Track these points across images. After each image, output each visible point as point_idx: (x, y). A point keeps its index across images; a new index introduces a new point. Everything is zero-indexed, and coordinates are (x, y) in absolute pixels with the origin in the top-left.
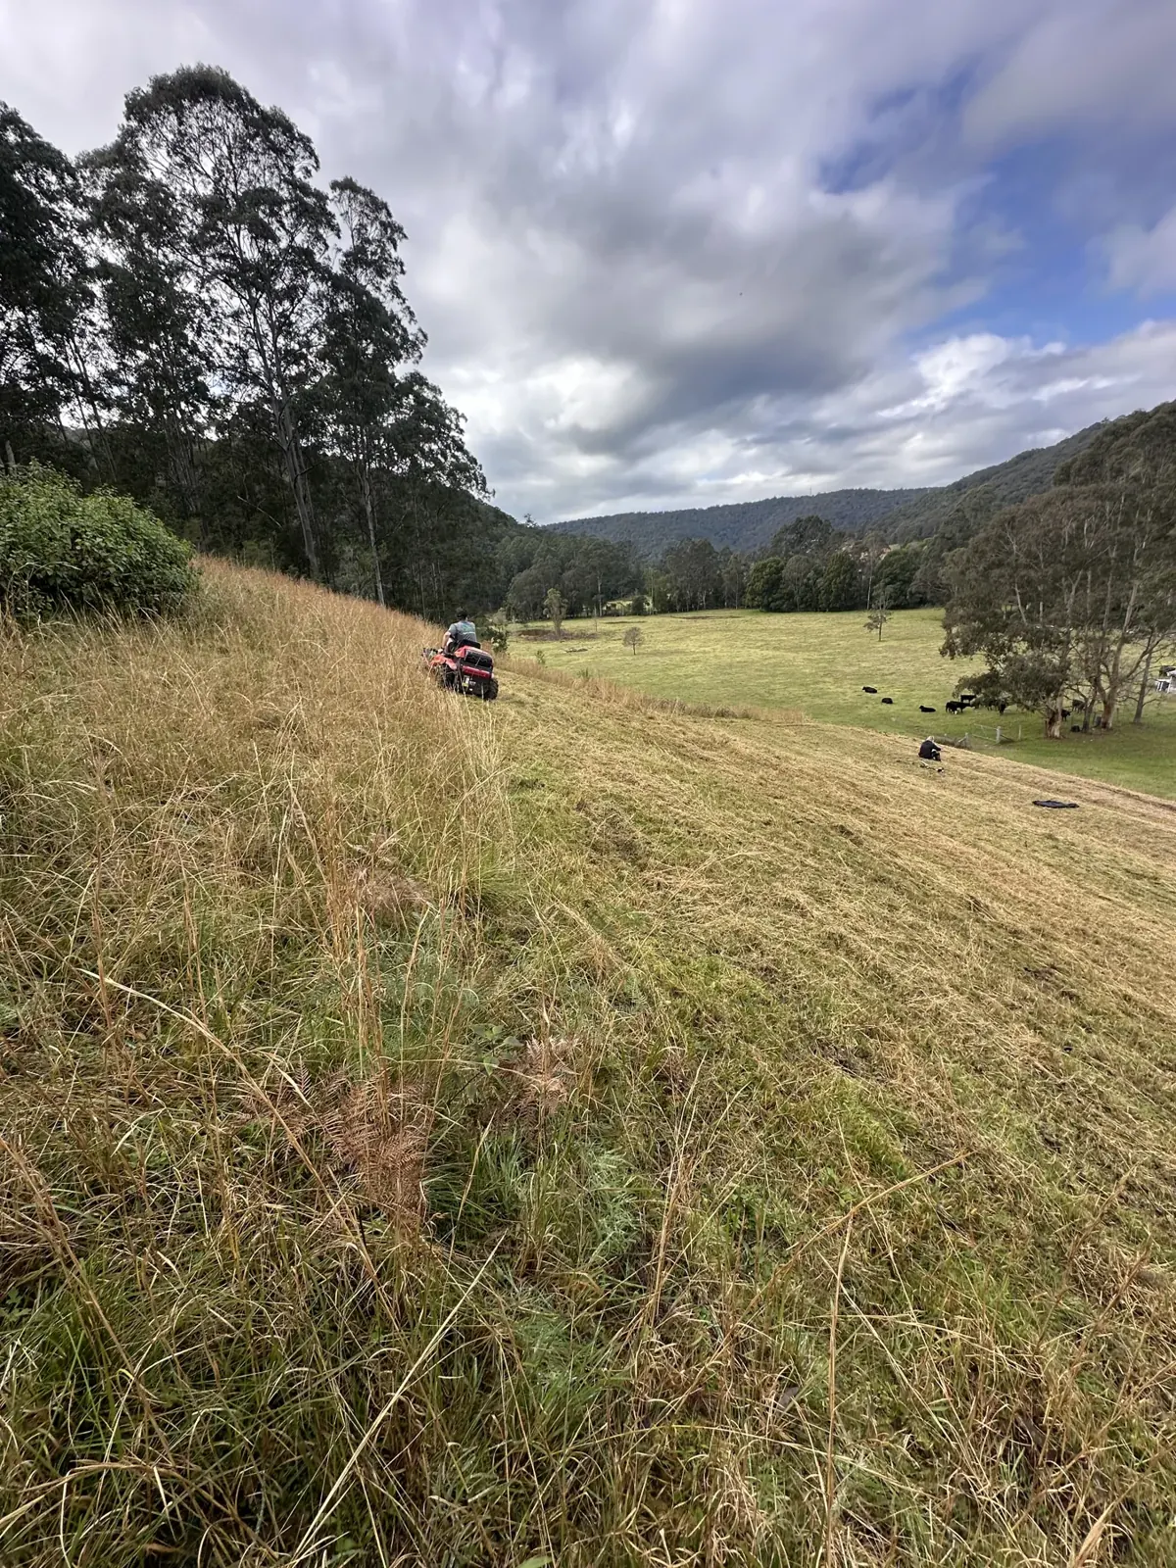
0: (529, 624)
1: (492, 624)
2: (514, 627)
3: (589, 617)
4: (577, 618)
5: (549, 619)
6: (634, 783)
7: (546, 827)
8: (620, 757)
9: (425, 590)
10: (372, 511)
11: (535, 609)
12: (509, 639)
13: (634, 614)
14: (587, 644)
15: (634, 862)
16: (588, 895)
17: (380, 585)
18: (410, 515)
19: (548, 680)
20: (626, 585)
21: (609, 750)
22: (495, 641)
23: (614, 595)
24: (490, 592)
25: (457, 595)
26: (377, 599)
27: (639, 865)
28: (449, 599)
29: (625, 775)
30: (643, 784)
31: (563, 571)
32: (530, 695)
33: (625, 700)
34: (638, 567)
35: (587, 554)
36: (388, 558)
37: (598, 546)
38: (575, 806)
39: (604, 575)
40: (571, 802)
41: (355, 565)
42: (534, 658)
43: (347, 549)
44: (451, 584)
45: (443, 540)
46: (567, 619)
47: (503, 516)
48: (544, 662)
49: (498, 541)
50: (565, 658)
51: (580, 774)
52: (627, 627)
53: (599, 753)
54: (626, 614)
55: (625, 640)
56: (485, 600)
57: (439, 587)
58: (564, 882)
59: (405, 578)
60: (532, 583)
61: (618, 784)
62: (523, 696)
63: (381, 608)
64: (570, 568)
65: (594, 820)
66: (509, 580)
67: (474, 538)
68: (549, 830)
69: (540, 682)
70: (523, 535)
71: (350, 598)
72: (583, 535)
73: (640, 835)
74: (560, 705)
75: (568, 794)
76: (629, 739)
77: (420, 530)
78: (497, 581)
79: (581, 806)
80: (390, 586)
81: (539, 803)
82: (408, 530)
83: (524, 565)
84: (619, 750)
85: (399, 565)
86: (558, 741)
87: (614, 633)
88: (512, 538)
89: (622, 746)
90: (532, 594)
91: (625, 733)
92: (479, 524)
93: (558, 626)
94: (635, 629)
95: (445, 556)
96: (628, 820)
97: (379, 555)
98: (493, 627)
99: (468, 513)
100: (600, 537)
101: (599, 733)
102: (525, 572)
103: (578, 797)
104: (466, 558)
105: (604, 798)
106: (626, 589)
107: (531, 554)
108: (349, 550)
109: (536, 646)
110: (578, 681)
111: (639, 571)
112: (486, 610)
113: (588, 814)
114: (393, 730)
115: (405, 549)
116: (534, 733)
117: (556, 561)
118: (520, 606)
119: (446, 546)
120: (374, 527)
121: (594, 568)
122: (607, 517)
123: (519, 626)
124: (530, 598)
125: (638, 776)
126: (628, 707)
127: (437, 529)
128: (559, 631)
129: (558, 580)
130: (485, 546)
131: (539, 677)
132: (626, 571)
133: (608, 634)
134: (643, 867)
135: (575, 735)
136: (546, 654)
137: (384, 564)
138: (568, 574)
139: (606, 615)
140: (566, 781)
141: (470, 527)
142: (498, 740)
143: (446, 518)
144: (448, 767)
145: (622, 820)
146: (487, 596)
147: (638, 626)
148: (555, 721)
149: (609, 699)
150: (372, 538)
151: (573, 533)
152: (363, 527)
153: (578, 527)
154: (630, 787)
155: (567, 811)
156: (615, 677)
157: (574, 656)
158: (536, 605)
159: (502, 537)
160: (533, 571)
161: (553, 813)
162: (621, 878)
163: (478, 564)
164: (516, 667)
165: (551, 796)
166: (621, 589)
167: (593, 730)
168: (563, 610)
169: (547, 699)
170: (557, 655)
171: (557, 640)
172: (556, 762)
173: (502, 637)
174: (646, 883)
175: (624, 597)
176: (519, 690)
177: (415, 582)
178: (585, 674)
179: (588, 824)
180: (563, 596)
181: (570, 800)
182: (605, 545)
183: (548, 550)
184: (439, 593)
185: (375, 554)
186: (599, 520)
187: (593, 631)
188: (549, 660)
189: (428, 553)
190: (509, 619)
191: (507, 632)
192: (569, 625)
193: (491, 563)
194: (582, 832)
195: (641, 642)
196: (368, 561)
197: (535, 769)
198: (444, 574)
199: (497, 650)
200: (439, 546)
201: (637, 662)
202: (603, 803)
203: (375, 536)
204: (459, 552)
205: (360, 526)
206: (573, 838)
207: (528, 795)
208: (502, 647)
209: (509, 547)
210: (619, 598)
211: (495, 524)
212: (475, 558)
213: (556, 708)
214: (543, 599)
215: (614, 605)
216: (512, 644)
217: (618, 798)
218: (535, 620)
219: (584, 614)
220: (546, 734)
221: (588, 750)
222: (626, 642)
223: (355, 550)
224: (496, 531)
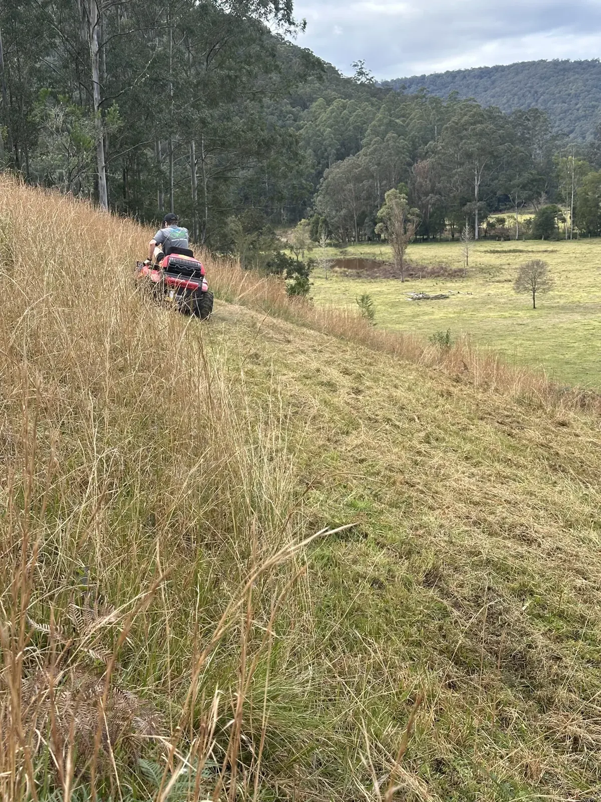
0: (350, 249)
1: (286, 246)
2: (324, 252)
3: (454, 240)
4: (435, 241)
5: (384, 242)
6: (530, 541)
7: (369, 612)
8: (503, 491)
9: (177, 185)
10: (100, 51)
11: (360, 224)
12: (315, 272)
13: (537, 237)
14: (450, 286)
15: (528, 693)
16: (444, 749)
17: (103, 175)
18: (161, 59)
19: (376, 346)
20: (524, 187)
21: (484, 478)
22: (289, 276)
23: (503, 202)
24: (285, 192)
25: (230, 194)
26: (96, 197)
27: (539, 701)
28: (216, 202)
29: (513, 526)
30: (547, 544)
31: (414, 158)
32: (346, 372)
33: (516, 389)
34: (548, 154)
35: (458, 131)
36: (120, 130)
37: (479, 118)
38: (422, 577)
39: (487, 167)
40: (412, 569)
41: (63, 140)
42: (355, 308)
43: (53, 112)
44: (221, 176)
45: (212, 102)
46: (416, 242)
47: (318, 64)
48: (371, 315)
49: (305, 107)
50: (408, 311)
51: (430, 518)
52: (522, 260)
53: (466, 482)
54: (522, 237)
55: (518, 282)
56: (277, 204)
57: (201, 180)
58: (399, 718)
59: (146, 164)
60: (358, 179)
61: (502, 542)
62: (333, 373)
63: (103, 213)
64: (425, 157)
65: (457, 605)
66: (320, 174)
67: (266, 100)
68: (373, 620)
69: (365, 350)
70: (348, 96)
71: (53, 193)
72: (453, 98)
73: (541, 641)
74: (398, 393)
75: (409, 553)
76: (522, 461)
77: (176, 84)
78: (300, 174)
79: (432, 579)
80: (119, 176)
81: (358, 568)
82: (156, 83)
83: (348, 148)
84: (503, 479)
85: (136, 142)
86: (396, 456)
87: (499, 269)
88: (329, 102)
89: (508, 471)
90: (357, 198)
91: (514, 449)
92: (275, 76)
93: (400, 253)
94: (537, 263)
95: (215, 130)
96: (519, 610)
97: (105, 124)
98: (287, 252)
99: (259, 57)
100: (484, 101)
101: (468, 447)
102: (349, 161)
103: (429, 560)
104: (250, 135)
105: (475, 566)
106: (525, 194)
107: (361, 130)
108: (57, 115)
109: (359, 287)
110: (431, 352)
111: (549, 163)
112: (277, 222)
113: (445, 594)
114: (113, 421)
115: (149, 115)
116: (353, 440)
117: (402, 142)
118: (336, 217)
119: (216, 113)
120: (101, 78)
121: (469, 156)
122: (497, 69)
123: (332, 251)
124: (354, 205)
125: (541, 529)
126: (520, 402)
127: (204, 83)
128: (401, 263)
129: (403, 176)
130: (282, 116)
131: (363, 341)
132: (525, 162)
133: (487, 272)
134: (546, 705)
135: (423, 447)
136: (377, 303)
137: (112, 139)
138: (423, 164)
139: (486, 237)
140: (406, 532)
141: (260, 82)
142: (291, 450)
143: (220, 66)
144: (204, 493)
145: (507, 611)
146: (281, 199)
147: (543, 258)
148: (388, 420)
149: (485, 386)
150: (96, 95)
151: (437, 94)
152: (82, 76)
153: (444, 85)
154: (523, 549)
155: (407, 584)
156: (498, 346)
157: (425, 307)
158: (363, 216)
159: (313, 100)
160: (360, 160)
161: (381, 586)
162: (504, 721)
163: (267, 144)
164: (324, 323)
165: (380, 557)
166: (515, 193)
167: (456, 441)
168: (411, 227)
169: (376, 380)
170: (394, 305)
171: (395, 277)
172: (389, 495)
173: (302, 270)
174: (549, 734)
175: (521, 206)
176: (328, 363)
177: (161, 172)
178: (445, 340)
179: (446, 614)
180: (411, 202)
181: (412, 565)
182: (491, 115)
183: (391, 125)
184: (200, 191)
185: (97, 122)
186: (484, 73)
187: (461, 265)
188: (381, 313)
189: (185, 123)
190: (315, 238)
191: (311, 261)
192: (418, 253)
193: (290, 145)
194: (433, 625)
195: (548, 286)
196: (87, 134)
197: (351, 505)
198: (211, 160)
199: (292, 291)
200: (206, 112)
201: (540, 323)
202: (471, 576)
203: (102, 93)
204: (239, 123)
205: (78, 74)
206: (416, 637)
207: (340, 551)
208: (301, 289)
209: (323, 116)
210: (511, 208)
211: (303, 77)
212: (265, 134)
213: (391, 398)
214: (377, 208)
215: (502, 221)
216: (318, 283)
217: (501, 568)
218: (360, 242)
219: (447, 234)
220: (373, 443)
221: (447, 477)
222: (519, 285)
223: (66, 115)
224: (303, 89)
